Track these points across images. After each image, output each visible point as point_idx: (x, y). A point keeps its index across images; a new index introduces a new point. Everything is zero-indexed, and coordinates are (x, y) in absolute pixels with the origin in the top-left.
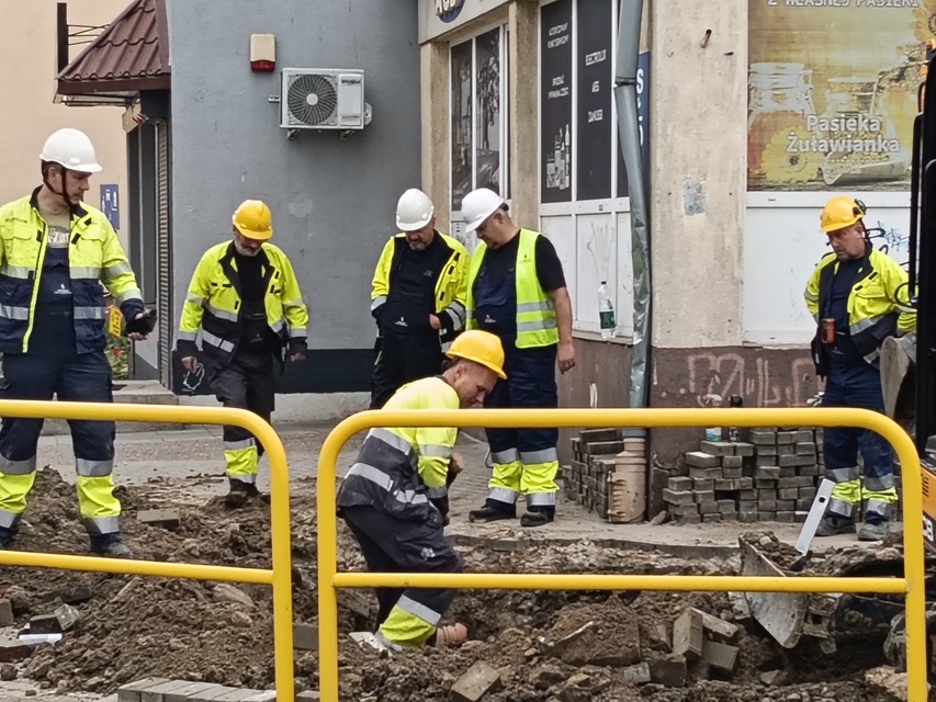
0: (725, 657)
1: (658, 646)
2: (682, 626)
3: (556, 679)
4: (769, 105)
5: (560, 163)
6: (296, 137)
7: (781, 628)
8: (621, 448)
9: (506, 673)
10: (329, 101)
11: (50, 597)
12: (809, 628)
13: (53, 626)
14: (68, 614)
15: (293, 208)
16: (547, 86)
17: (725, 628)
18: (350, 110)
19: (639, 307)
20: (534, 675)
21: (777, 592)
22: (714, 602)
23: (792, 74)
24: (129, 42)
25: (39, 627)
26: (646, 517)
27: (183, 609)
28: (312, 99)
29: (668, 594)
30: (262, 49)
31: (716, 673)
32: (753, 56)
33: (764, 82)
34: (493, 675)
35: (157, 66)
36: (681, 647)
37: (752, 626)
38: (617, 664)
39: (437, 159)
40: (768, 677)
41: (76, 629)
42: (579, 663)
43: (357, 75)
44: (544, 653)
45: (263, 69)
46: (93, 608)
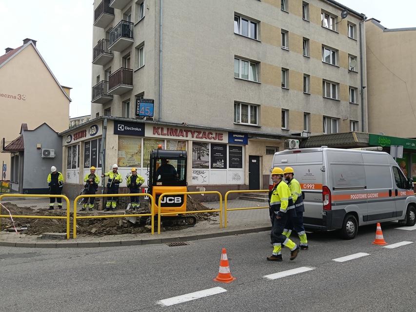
0: (126, 225)
1: (117, 224)
2: (120, 222)
3: (105, 229)
4: (121, 156)
5: (87, 163)
6: (44, 158)
7: (133, 222)
8: (99, 201)
9: (97, 229)
10: (49, 153)
11: (24, 223)
12: (137, 221)
13: (26, 227)
14: (28, 225)
15: (43, 168)
16: (85, 153)
17: (126, 222)
18: (52, 155)
19: (103, 182)
20: (102, 229)
21: (132, 216)
22: (123, 218)
23: (123, 153)
24: (17, 144)
25: (23, 227)
26: (103, 210)
27: (49, 223)
28: (47, 153)
29: (117, 217)
30: (39, 146)
31: (125, 227)
32: (119, 150)
33: (120, 153)
34: (96, 229)
35: (22, 148)
36: (120, 225)
37: (129, 221)
38: (112, 227)
39: (65, 162)
40: (131, 227)
41: (31, 227)
42: (108, 227)
43: (53, 150)
44: (103, 226)
45: (39, 149)
46: (33, 224)
